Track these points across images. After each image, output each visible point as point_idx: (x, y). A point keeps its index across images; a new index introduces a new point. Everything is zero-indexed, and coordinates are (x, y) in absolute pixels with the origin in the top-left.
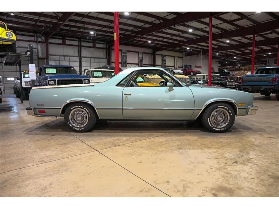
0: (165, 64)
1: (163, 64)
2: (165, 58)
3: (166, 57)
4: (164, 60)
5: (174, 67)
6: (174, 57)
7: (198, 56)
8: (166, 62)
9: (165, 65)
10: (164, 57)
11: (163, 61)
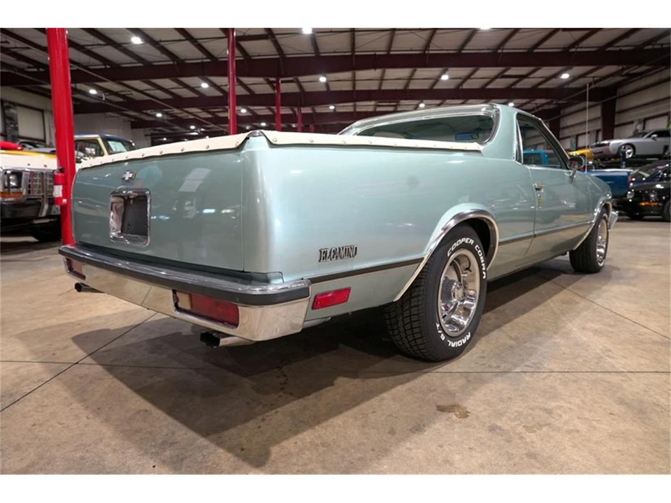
0: (16, 129)
1: (8, 129)
2: (12, 111)
3: (15, 109)
4: (11, 119)
5: (44, 141)
6: (42, 111)
7: (106, 117)
8: (17, 123)
9: (15, 133)
10: (8, 108)
11: (8, 121)
